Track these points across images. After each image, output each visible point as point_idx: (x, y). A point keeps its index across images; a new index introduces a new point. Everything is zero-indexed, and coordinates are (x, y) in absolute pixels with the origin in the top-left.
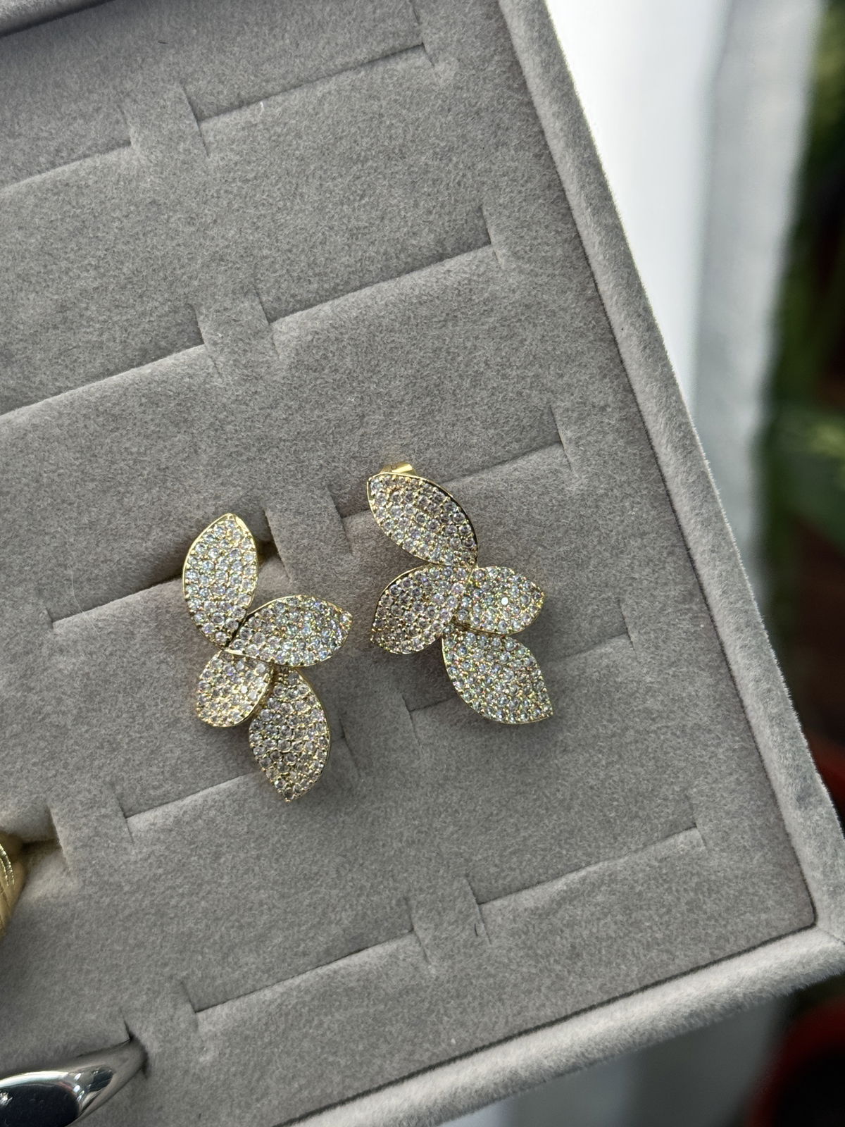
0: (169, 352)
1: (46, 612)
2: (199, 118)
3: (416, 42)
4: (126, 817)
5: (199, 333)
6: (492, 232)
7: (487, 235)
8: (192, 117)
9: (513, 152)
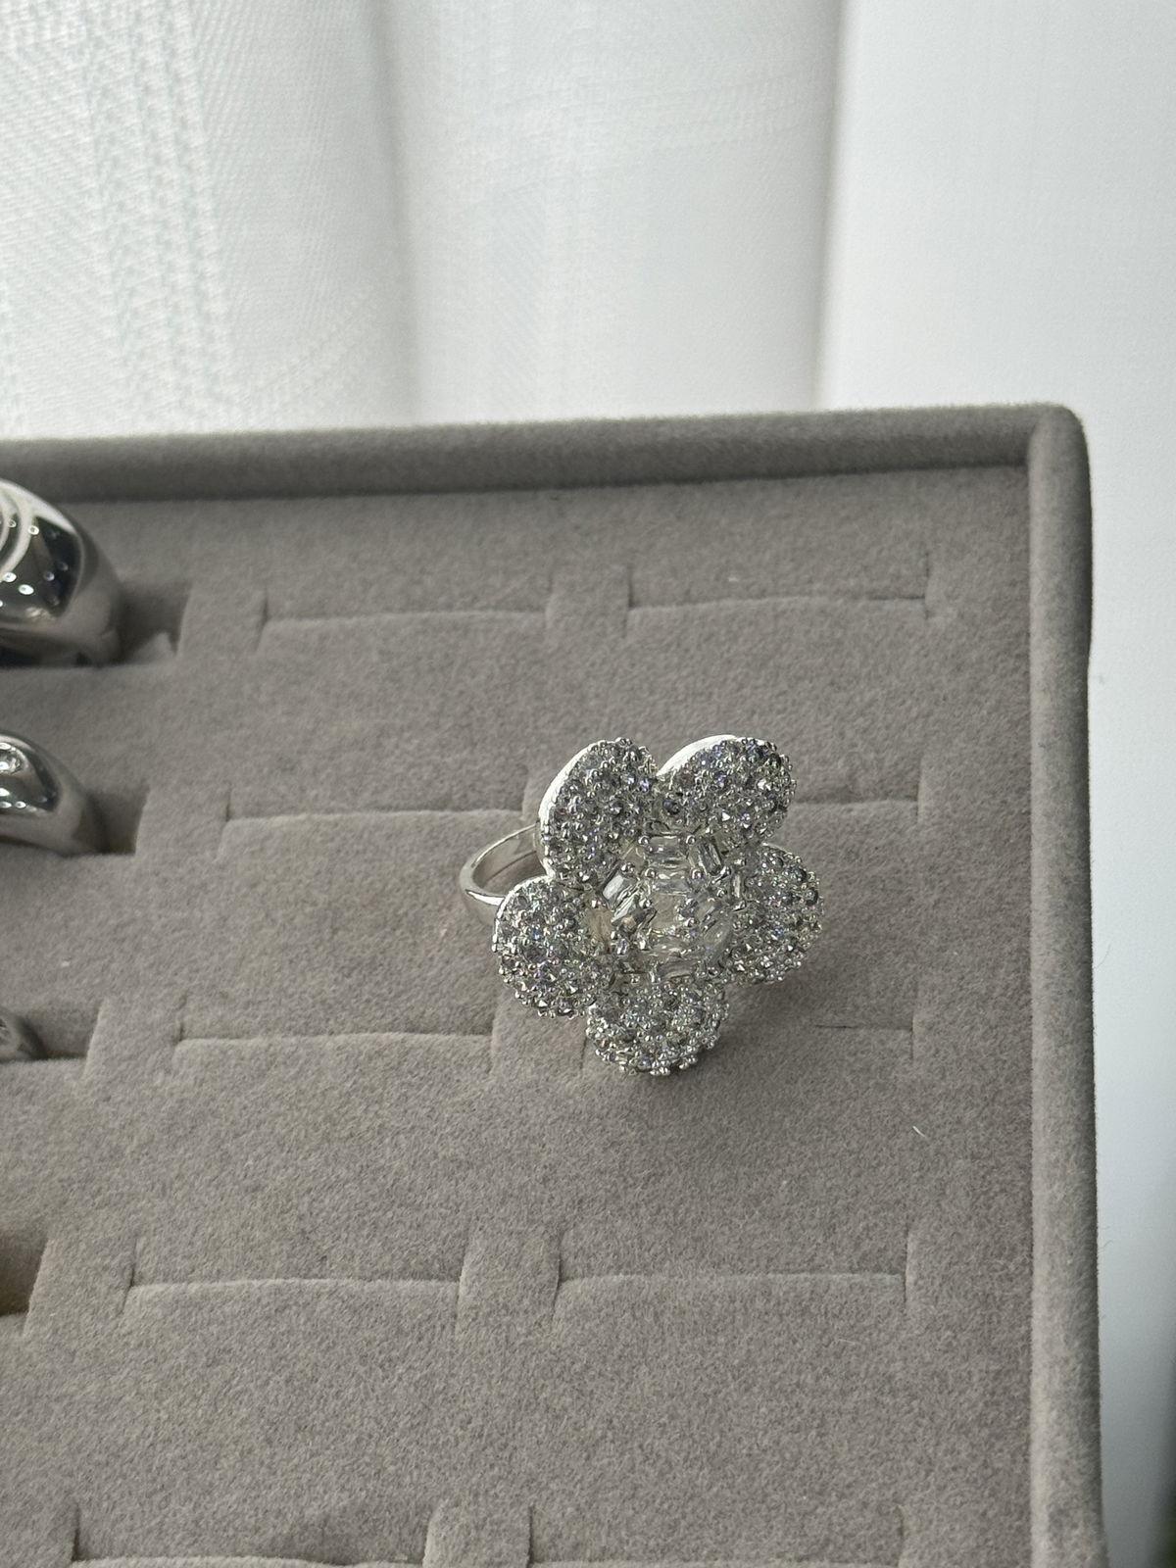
0: (478, 807)
1: (178, 1024)
2: (632, 604)
3: (919, 592)
4: (132, 1283)
5: (520, 800)
6: (923, 784)
7: (916, 787)
8: (626, 600)
9: (984, 712)
